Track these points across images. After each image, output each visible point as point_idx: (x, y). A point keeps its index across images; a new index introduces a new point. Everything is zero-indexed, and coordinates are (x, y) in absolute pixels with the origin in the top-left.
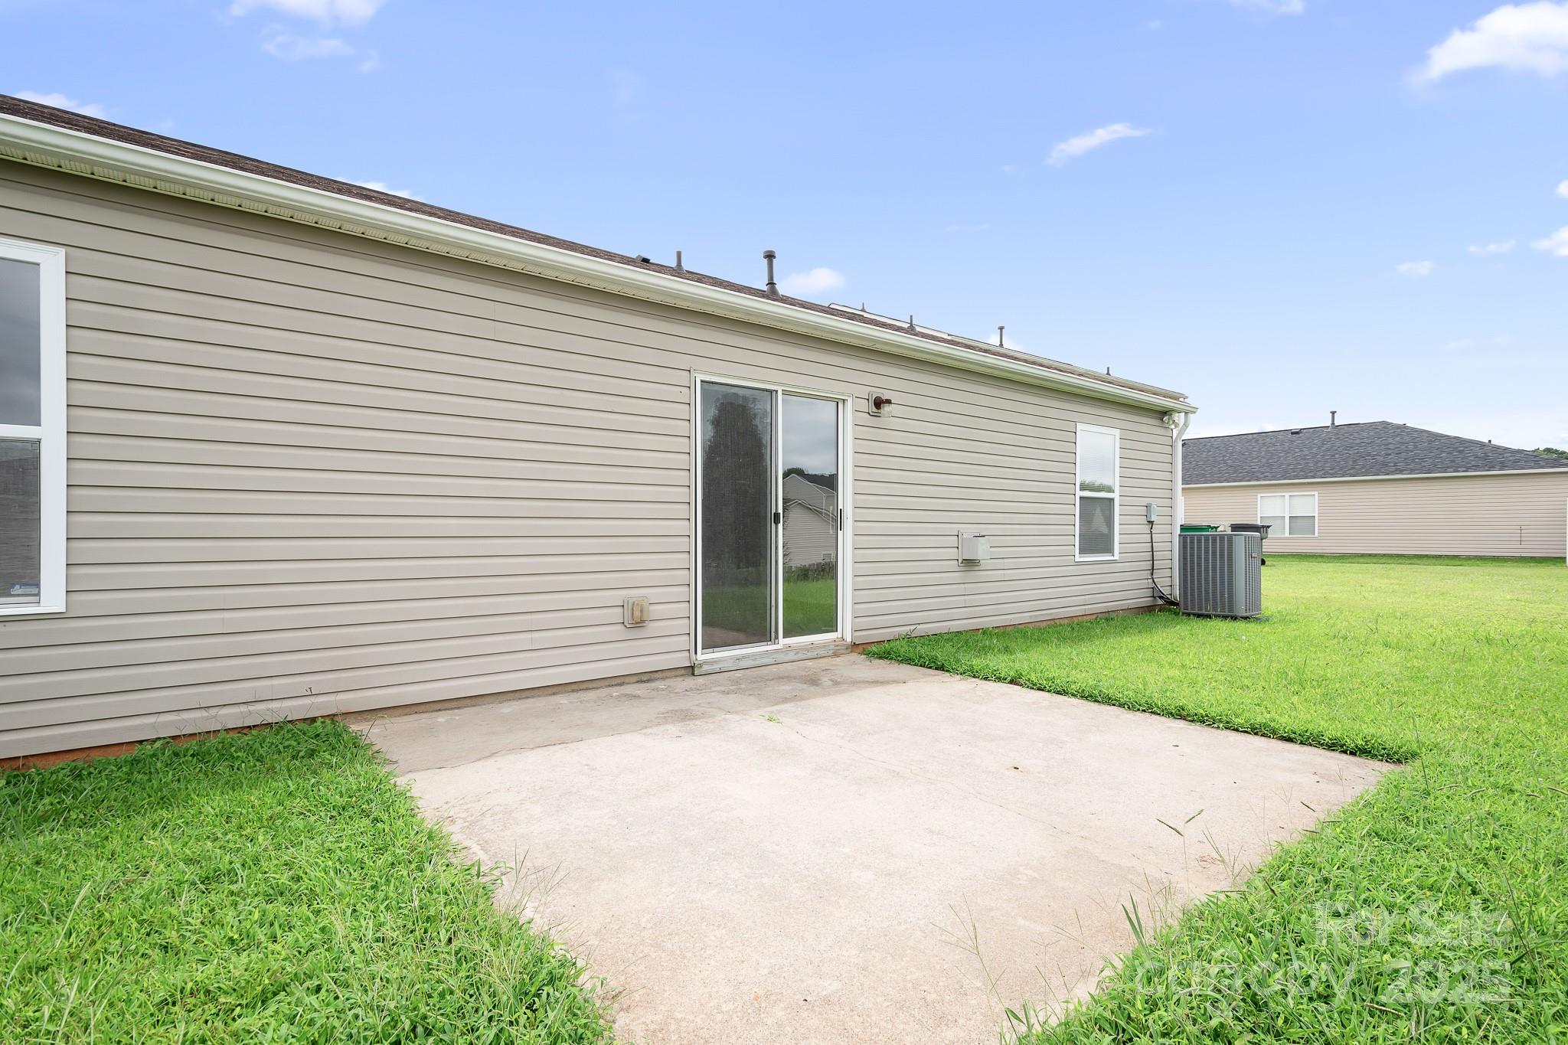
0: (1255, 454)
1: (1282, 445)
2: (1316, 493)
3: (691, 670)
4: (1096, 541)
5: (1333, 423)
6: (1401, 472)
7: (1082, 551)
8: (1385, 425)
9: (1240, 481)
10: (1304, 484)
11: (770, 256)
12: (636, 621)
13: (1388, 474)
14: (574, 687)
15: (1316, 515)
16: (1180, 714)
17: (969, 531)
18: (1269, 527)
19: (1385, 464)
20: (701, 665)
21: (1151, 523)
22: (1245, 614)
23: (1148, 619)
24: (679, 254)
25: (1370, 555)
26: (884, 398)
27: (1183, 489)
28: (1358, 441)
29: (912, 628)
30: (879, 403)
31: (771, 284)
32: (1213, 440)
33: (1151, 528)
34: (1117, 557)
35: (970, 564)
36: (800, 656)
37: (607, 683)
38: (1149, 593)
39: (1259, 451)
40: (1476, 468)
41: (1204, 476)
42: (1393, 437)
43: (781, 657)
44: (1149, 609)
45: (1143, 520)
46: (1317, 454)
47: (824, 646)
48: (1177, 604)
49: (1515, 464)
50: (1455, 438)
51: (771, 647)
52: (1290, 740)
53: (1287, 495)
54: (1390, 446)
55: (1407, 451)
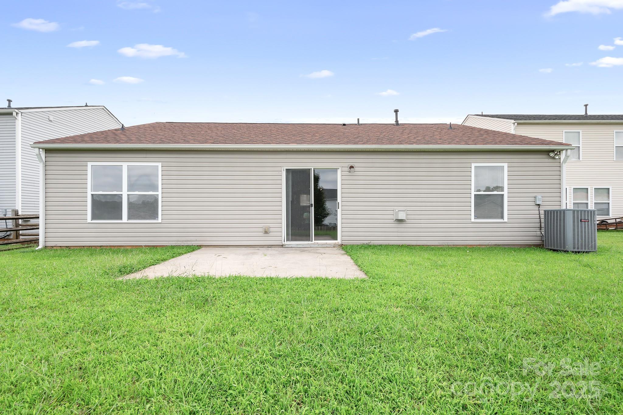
3: (282, 246)
7: (477, 217)
12: (266, 232)
20: (285, 245)
21: (538, 205)
24: (358, 119)
29: (369, 242)
31: (397, 121)
33: (539, 208)
34: (506, 220)
35: (400, 221)
36: (320, 246)
38: (539, 238)
43: (312, 246)
45: (533, 204)
47: (329, 244)
51: (310, 242)
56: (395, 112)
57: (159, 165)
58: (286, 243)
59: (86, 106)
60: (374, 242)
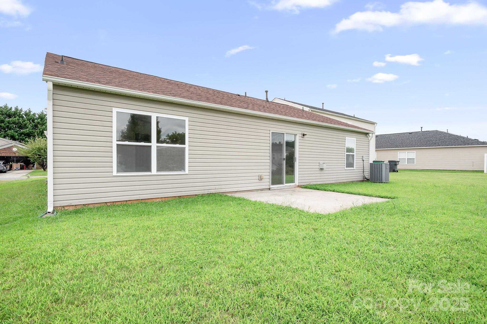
0: (398, 140)
1: (406, 137)
2: (415, 152)
3: (269, 189)
4: (350, 164)
5: (421, 131)
6: (439, 146)
7: (346, 167)
8: (437, 131)
9: (393, 148)
10: (412, 149)
11: (267, 92)
12: (261, 179)
13: (436, 146)
14: (251, 191)
15: (415, 158)
16: (365, 195)
17: (321, 162)
18: (399, 161)
19: (435, 143)
20: (271, 188)
21: (363, 160)
22: (385, 182)
23: (362, 183)
24: (246, 93)
25: (430, 170)
26: (305, 134)
27: (376, 150)
28: (428, 136)
29: (310, 183)
30: (304, 135)
31: (267, 99)
32: (386, 135)
33: (363, 162)
34: (355, 168)
35: (322, 169)
36: (288, 188)
37: (256, 190)
38: (363, 177)
39: (399, 139)
40: (461, 145)
41: (382, 146)
42: (439, 135)
43: (285, 187)
44: (363, 181)
45: (361, 160)
46: (416, 140)
47: (293, 186)
48: (369, 180)
49: (472, 144)
50: (457, 136)
51: (283, 185)
52: (383, 198)
53: (407, 152)
54: (437, 138)
55: (442, 139)
57: (187, 119)
58: (271, 186)
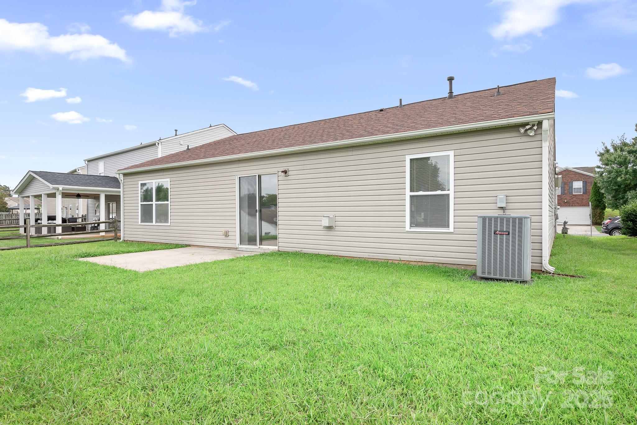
7: (414, 225)
17: (329, 214)
20: (238, 248)
24: (401, 100)
33: (504, 212)
34: (451, 230)
35: (329, 228)
43: (257, 250)
45: (492, 206)
51: (256, 247)
56: (448, 80)
57: (169, 180)
58: (239, 246)
59: (211, 126)
60: (306, 249)
